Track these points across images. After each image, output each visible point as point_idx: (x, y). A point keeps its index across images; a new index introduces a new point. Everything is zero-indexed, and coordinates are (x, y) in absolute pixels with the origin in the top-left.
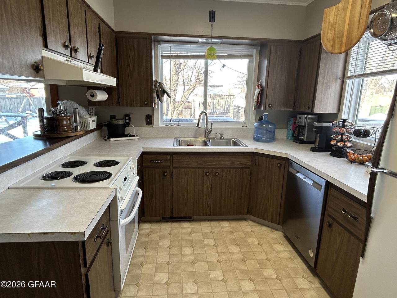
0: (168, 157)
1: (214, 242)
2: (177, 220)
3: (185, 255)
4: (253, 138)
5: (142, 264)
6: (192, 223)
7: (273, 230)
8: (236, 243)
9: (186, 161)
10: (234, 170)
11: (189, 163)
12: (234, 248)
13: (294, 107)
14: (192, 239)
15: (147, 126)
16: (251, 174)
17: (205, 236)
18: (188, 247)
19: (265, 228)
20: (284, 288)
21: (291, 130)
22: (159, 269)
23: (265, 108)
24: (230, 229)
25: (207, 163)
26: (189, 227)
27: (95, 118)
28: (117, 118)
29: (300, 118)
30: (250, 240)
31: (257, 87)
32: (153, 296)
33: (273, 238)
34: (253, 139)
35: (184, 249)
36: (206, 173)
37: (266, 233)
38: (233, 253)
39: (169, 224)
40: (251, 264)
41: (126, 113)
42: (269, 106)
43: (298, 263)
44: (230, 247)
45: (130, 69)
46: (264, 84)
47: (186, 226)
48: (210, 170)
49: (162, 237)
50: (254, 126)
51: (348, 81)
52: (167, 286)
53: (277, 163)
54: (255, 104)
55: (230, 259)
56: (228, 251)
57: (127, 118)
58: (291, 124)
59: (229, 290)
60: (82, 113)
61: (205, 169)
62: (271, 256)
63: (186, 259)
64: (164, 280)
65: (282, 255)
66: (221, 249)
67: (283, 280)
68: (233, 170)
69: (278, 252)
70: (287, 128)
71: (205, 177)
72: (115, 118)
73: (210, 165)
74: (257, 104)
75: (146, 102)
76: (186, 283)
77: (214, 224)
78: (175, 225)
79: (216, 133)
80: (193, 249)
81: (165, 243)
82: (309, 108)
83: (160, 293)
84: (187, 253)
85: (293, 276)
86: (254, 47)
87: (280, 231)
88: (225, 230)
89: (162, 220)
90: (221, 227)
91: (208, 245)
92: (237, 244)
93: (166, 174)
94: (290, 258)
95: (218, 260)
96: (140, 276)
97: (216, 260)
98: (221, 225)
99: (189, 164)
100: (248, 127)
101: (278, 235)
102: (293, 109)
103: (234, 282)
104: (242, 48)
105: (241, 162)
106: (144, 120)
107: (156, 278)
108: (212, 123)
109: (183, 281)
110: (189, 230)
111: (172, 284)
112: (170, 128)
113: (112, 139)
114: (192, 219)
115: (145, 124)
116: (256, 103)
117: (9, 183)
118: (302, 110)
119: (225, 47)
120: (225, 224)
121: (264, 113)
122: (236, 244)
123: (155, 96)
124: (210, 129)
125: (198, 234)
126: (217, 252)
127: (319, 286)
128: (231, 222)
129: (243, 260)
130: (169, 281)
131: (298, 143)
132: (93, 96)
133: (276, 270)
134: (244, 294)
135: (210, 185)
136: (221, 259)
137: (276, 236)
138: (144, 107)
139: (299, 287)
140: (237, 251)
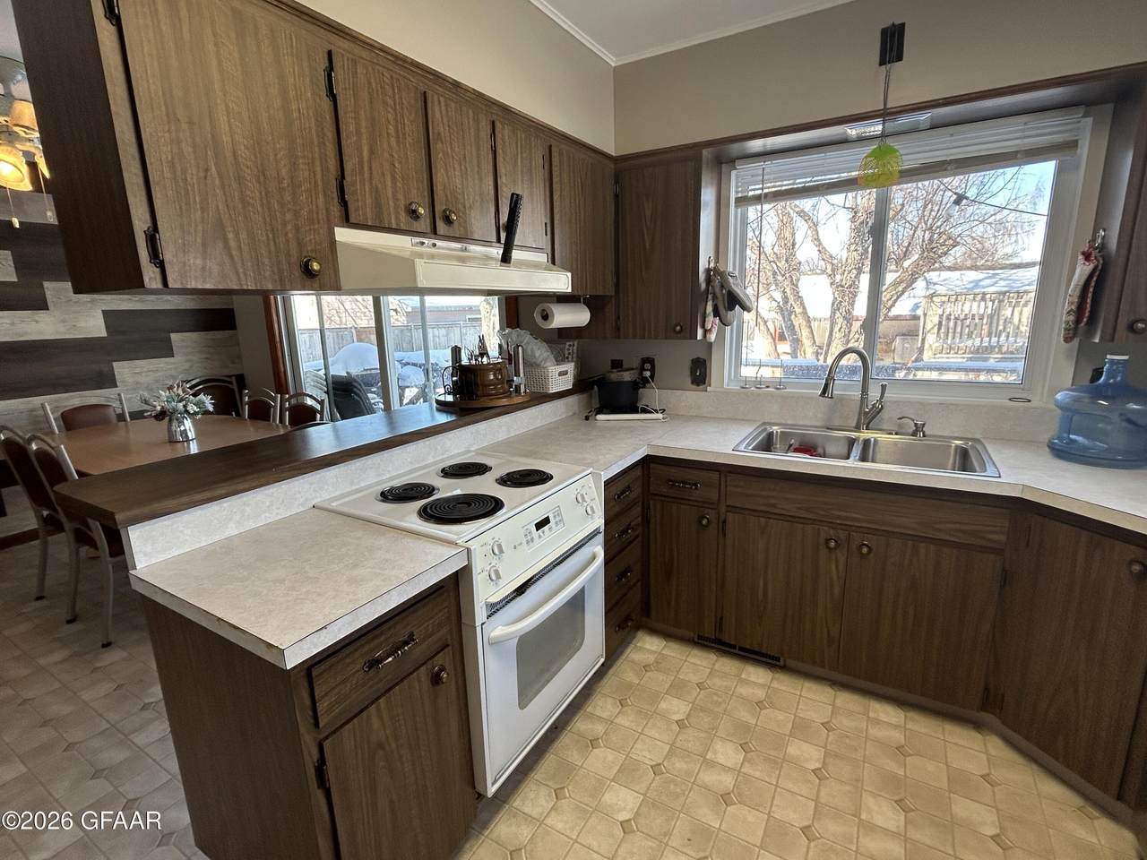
0: (715, 476)
1: (822, 760)
2: (737, 651)
3: (711, 765)
4: (1048, 446)
5: (594, 743)
6: (777, 675)
7: (1090, 809)
8: (902, 796)
9: (764, 493)
10: (932, 547)
11: (773, 501)
12: (883, 813)
14: (756, 725)
15: (694, 387)
16: (1005, 577)
17: (801, 729)
18: (731, 744)
19: (1052, 789)
22: (627, 773)
23: (1110, 337)
24: (898, 737)
25: (833, 512)
26: (763, 686)
27: (570, 367)
28: (625, 366)
30: (962, 808)
31: (1081, 257)
32: (577, 842)
34: (1047, 449)
35: (718, 745)
36: (828, 540)
37: (1050, 810)
38: (870, 828)
39: (712, 657)
41: (646, 355)
42: (1131, 328)
44: (870, 802)
45: (645, 246)
46: (1113, 243)
47: (757, 678)
48: (842, 535)
49: (677, 689)
50: (1056, 401)
52: (622, 834)
54: (1067, 323)
55: (851, 843)
56: (857, 814)
57: (648, 366)
60: (540, 356)
61: (826, 528)
63: (709, 777)
64: (624, 812)
66: (834, 794)
68: (927, 547)
71: (823, 552)
72: (621, 367)
73: (839, 517)
74: (1078, 321)
75: (678, 328)
76: (677, 851)
77: (847, 700)
78: (727, 665)
79: (900, 416)
80: (745, 756)
81: (677, 708)
83: (595, 845)
84: (721, 759)
86: (1082, 110)
88: (876, 732)
89: (696, 640)
90: (867, 721)
91: (795, 763)
92: (901, 800)
93: (704, 522)
95: (808, 827)
96: (575, 772)
97: (801, 825)
98: (871, 715)
99: (773, 506)
100: (1035, 403)
104: (1025, 124)
106: (688, 372)
107: (608, 798)
108: (884, 387)
109: (670, 843)
110: (760, 694)
111: (638, 837)
112: (752, 393)
113: (600, 417)
114: (781, 664)
115: (689, 380)
116: (1072, 318)
117: (316, 498)
119: (952, 135)
120: (887, 714)
121: (1108, 357)
122: (897, 798)
123: (709, 309)
124: (874, 405)
125: (780, 716)
126: (818, 797)
128: (911, 714)
130: (632, 822)
132: (546, 317)
135: (839, 578)
136: (818, 829)
137: (1094, 840)
138: (673, 339)
140: (892, 829)
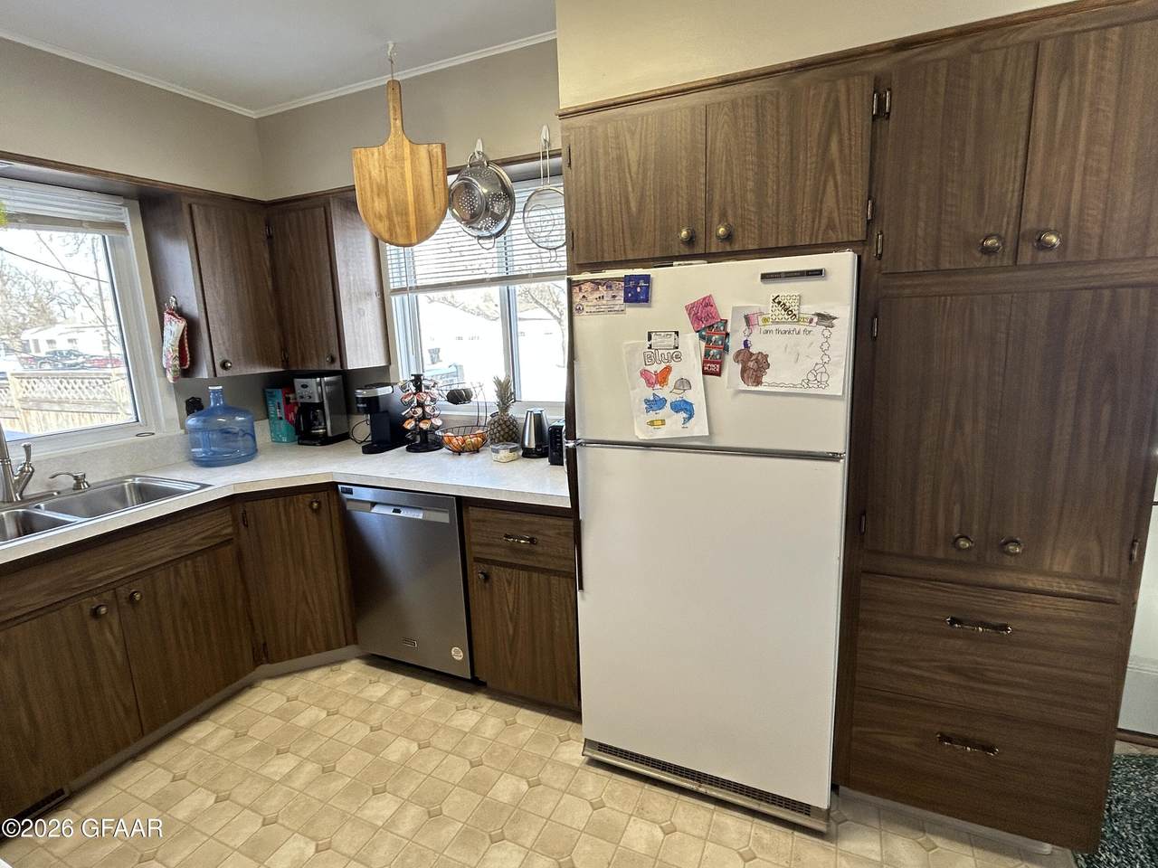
1: (210, 793)
7: (334, 667)
8: (275, 750)
10: (189, 562)
12: (280, 767)
13: (286, 363)
16: (240, 557)
17: (163, 801)
19: (314, 675)
20: (446, 751)
21: (281, 418)
23: (215, 372)
24: (226, 733)
25: (89, 579)
29: (305, 386)
30: (303, 720)
33: (350, 682)
36: (95, 611)
37: (326, 683)
38: (288, 777)
40: (352, 763)
42: (224, 366)
43: (433, 694)
44: (268, 771)
46: (193, 309)
48: (108, 596)
51: (393, 298)
53: (308, 503)
54: (175, 366)
55: (292, 794)
56: (273, 783)
58: (279, 403)
59: (354, 852)
61: (88, 599)
62: (375, 718)
65: (395, 700)
66: (244, 794)
67: (434, 741)
68: (186, 566)
69: (381, 701)
70: (268, 416)
71: (93, 625)
73: (100, 580)
74: (182, 364)
79: (51, 475)
82: (333, 360)
85: (442, 721)
87: (352, 659)
88: (212, 745)
90: (196, 747)
91: (198, 814)
92: (278, 751)
94: (412, 694)
95: (264, 820)
97: (260, 825)
101: (353, 670)
102: (283, 367)
103: (348, 827)
104: (79, 198)
105: (203, 535)
108: (27, 448)
114: (67, 795)
116: (177, 362)
118: (313, 366)
120: (202, 731)
122: (275, 753)
126: (243, 806)
127: (491, 702)
129: (327, 771)
131: (314, 445)
133: (408, 734)
134: (391, 830)
135: (118, 643)
136: (270, 814)
137: (350, 675)
139: (467, 730)
140: (295, 765)
